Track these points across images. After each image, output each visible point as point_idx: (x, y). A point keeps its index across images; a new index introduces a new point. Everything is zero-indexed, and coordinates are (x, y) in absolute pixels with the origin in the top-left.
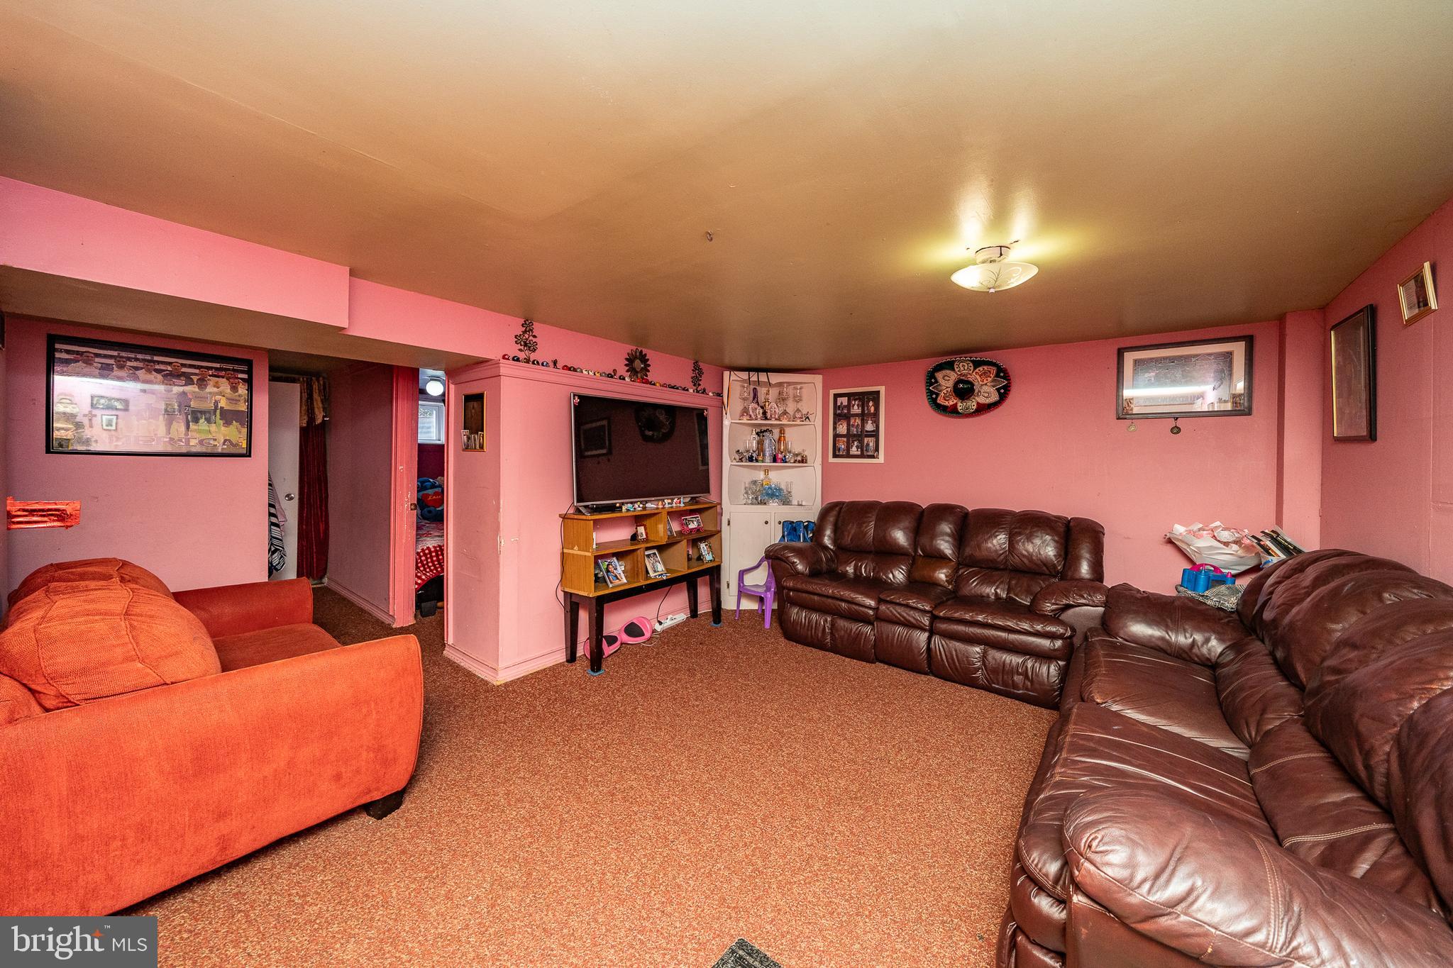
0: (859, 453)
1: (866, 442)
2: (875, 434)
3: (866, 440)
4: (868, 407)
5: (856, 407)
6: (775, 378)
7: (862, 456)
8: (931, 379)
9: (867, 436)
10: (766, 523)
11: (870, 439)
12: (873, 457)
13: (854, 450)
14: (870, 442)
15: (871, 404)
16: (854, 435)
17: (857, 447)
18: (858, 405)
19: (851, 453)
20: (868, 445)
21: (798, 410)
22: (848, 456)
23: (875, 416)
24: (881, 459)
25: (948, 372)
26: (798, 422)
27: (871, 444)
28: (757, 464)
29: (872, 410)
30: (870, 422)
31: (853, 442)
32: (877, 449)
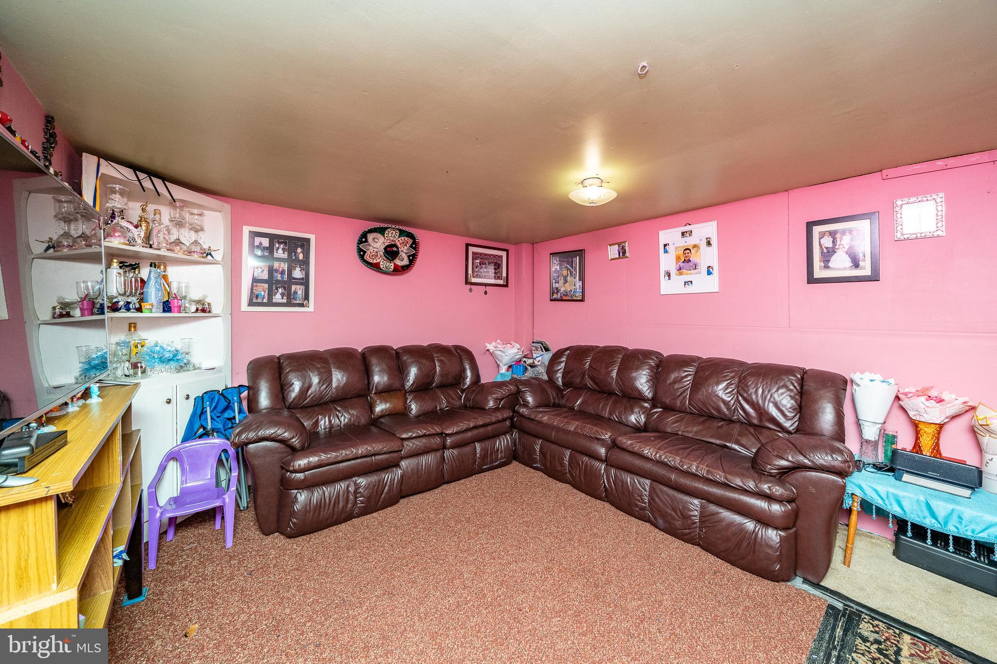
0: (285, 301)
1: (293, 289)
2: (305, 282)
3: (293, 288)
4: (296, 253)
5: (280, 251)
6: (179, 193)
7: (289, 304)
8: (363, 239)
9: (296, 284)
10: (169, 402)
11: (298, 287)
12: (302, 305)
13: (278, 298)
14: (299, 290)
15: (299, 250)
16: (278, 282)
17: (283, 295)
18: (283, 249)
19: (274, 301)
20: (295, 293)
21: (196, 242)
22: (270, 303)
23: (305, 264)
24: (311, 308)
25: (379, 235)
26: (196, 257)
27: (300, 292)
28: (129, 314)
29: (301, 257)
30: (298, 269)
31: (277, 289)
32: (307, 297)
